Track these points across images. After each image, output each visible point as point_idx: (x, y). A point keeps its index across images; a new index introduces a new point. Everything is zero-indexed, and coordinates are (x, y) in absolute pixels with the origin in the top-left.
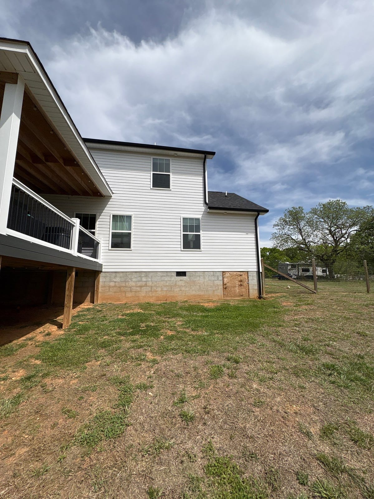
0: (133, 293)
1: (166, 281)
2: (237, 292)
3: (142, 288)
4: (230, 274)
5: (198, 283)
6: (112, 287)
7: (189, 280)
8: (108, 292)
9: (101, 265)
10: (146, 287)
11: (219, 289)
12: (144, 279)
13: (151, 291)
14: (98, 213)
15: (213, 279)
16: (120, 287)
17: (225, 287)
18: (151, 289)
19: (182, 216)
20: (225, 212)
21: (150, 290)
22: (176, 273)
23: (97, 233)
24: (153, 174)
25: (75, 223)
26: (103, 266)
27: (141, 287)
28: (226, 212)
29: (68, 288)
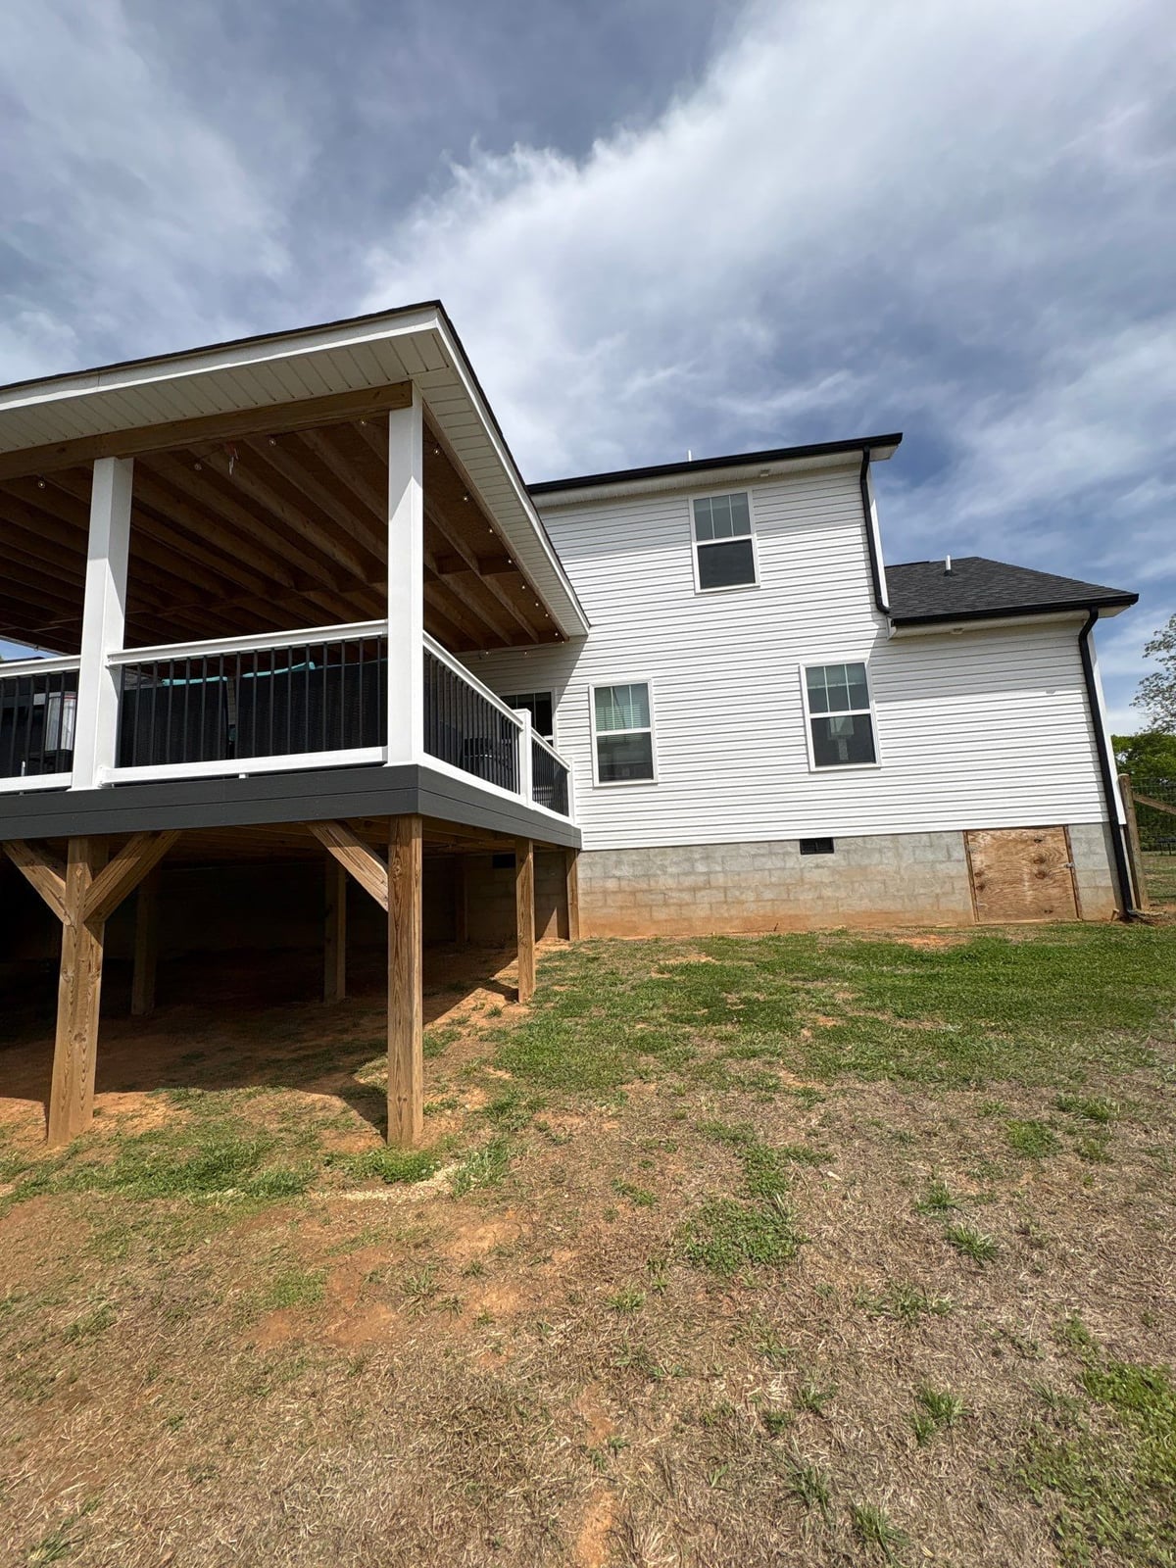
0: (673, 908)
1: (769, 870)
2: (1029, 899)
3: (699, 894)
4: (993, 837)
5: (879, 872)
6: (613, 892)
7: (843, 863)
8: (600, 907)
9: (578, 832)
10: (708, 891)
11: (957, 891)
12: (701, 868)
13: (726, 902)
14: (556, 689)
15: (931, 857)
16: (633, 893)
17: (978, 883)
18: (726, 897)
19: (801, 662)
20: (955, 630)
21: (723, 899)
22: (798, 843)
23: (558, 742)
24: (699, 547)
25: (521, 723)
26: (583, 835)
27: (694, 890)
28: (960, 629)
29: (522, 897)
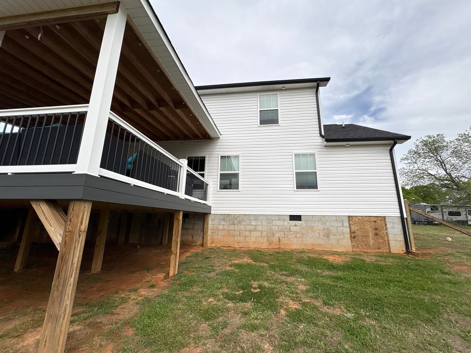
0: (242, 237)
1: (278, 226)
2: (372, 243)
3: (252, 233)
4: (358, 219)
5: (317, 229)
6: (221, 230)
7: (305, 225)
8: (216, 235)
9: (210, 207)
10: (255, 232)
11: (345, 238)
12: (253, 223)
13: (261, 236)
14: (207, 155)
15: (336, 225)
16: (229, 231)
17: (353, 236)
18: (262, 234)
19: (293, 152)
20: (347, 144)
21: (260, 236)
22: (289, 216)
23: (206, 174)
24: (260, 111)
25: (183, 164)
26: (212, 208)
27: (250, 231)
28: (349, 144)
29: (175, 233)
